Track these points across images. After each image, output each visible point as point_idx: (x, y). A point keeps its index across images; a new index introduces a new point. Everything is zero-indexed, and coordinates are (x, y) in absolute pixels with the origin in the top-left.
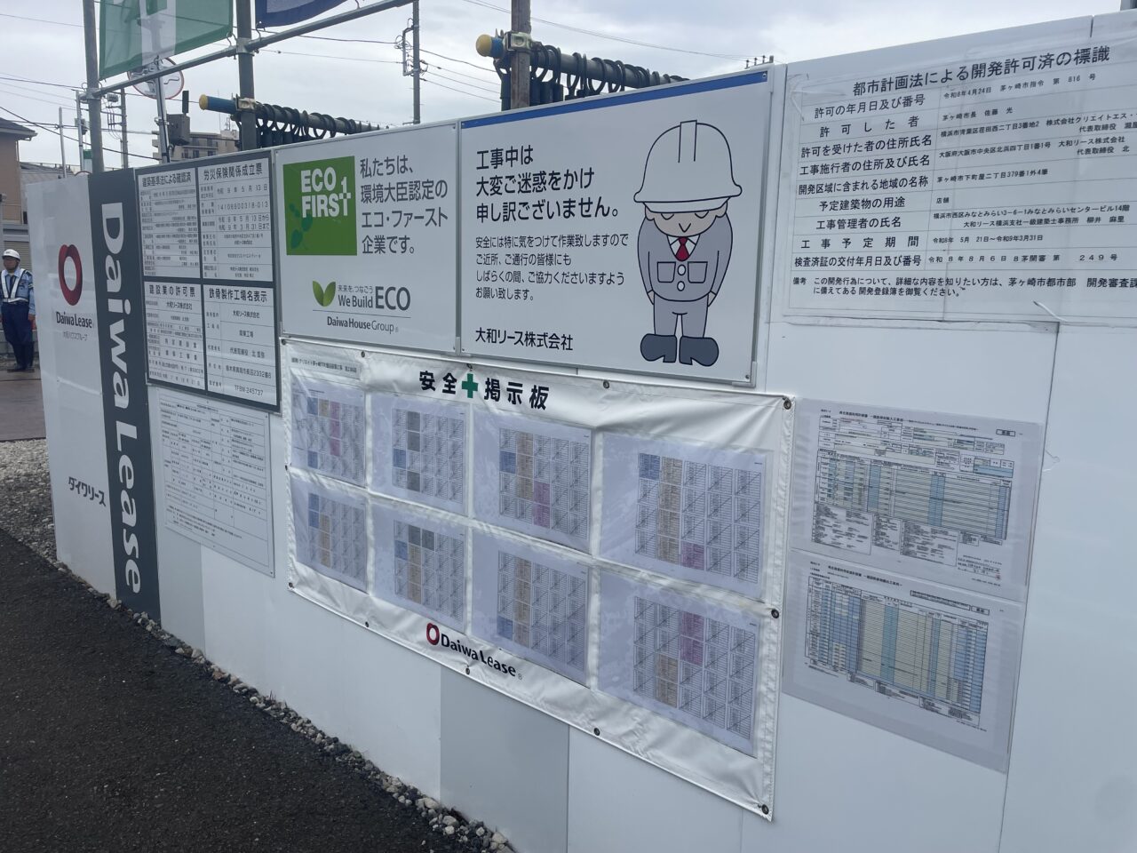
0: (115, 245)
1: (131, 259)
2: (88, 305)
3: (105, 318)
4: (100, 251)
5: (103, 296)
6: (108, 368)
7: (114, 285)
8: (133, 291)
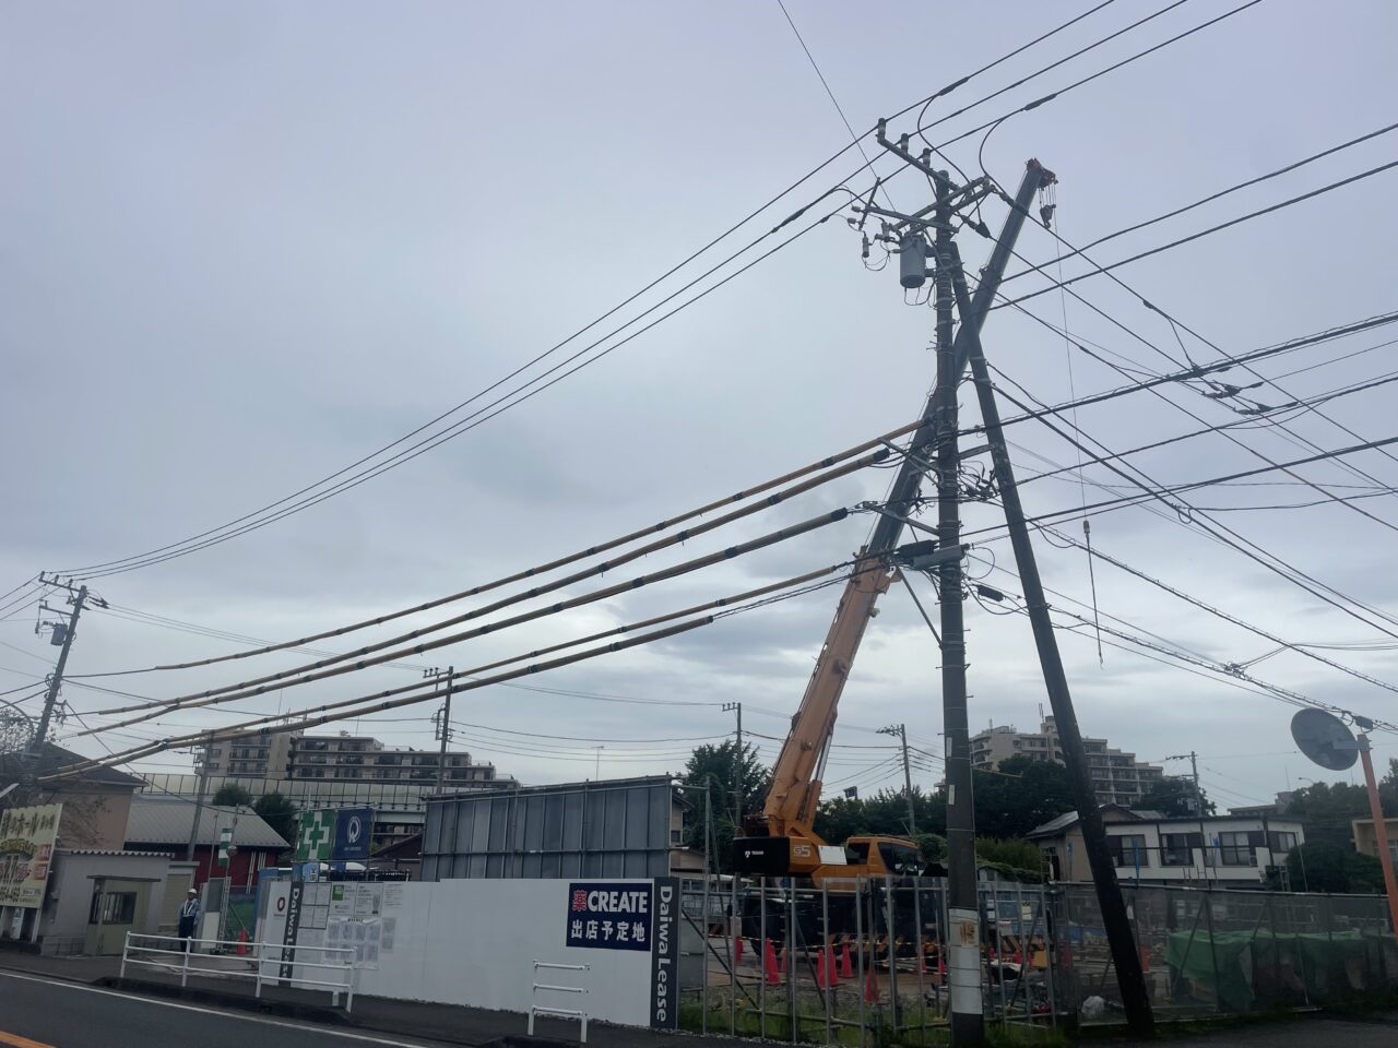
0: (296, 897)
1: (299, 902)
2: (285, 911)
3: (289, 914)
4: (291, 898)
5: (290, 908)
6: (288, 925)
7: (293, 906)
8: (298, 908)
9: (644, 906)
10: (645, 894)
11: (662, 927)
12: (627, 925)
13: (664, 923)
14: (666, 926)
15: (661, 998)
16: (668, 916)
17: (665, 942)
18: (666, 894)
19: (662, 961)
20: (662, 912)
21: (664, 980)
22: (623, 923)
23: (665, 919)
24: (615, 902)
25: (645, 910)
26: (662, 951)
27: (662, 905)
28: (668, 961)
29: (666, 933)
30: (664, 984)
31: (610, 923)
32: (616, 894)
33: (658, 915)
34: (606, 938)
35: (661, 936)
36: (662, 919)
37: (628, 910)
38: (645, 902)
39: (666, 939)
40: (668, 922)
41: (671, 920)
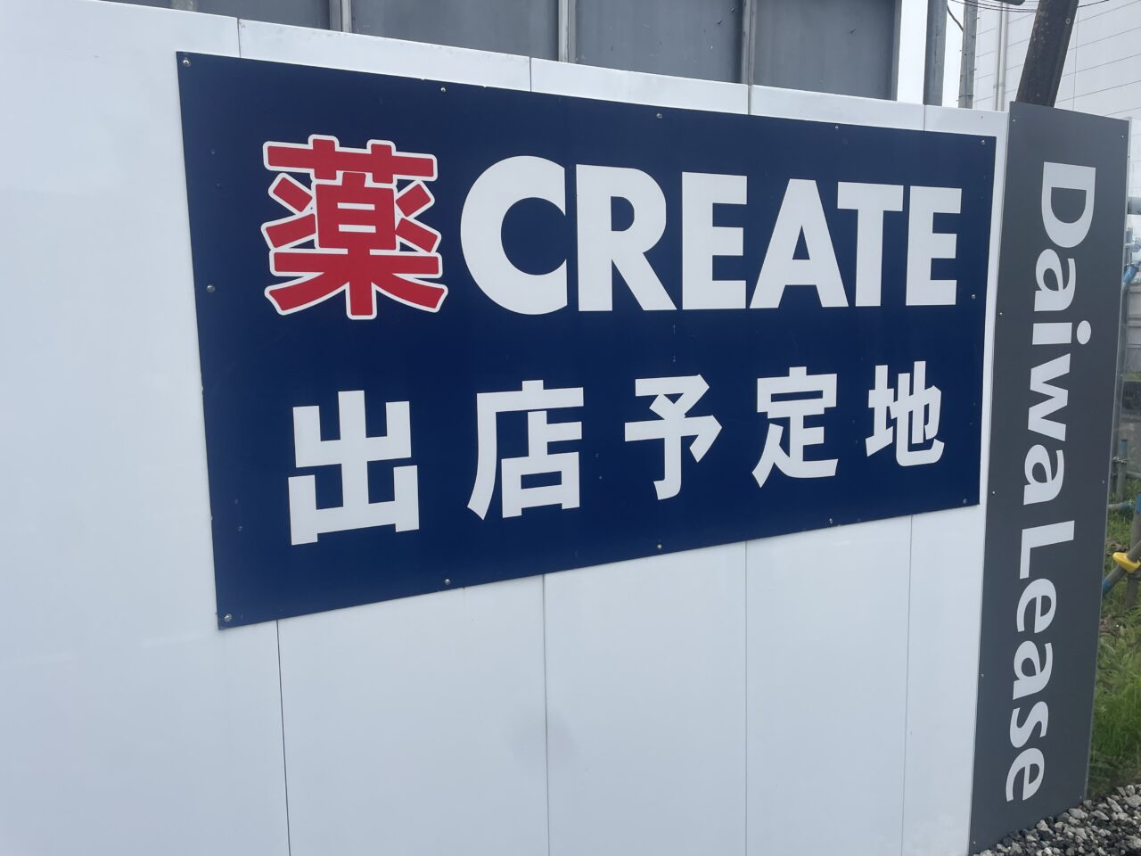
9: (940, 269)
10: (949, 200)
11: (1039, 377)
12: (827, 383)
13: (1051, 352)
14: (1061, 366)
15: (1027, 703)
16: (1068, 316)
17: (1051, 444)
18: (1068, 205)
19: (1034, 538)
20: (1046, 300)
21: (1042, 623)
22: (798, 378)
23: (1056, 334)
24: (732, 242)
25: (945, 293)
26: (1036, 493)
27: (1047, 261)
28: (1062, 532)
29: (1060, 398)
30: (1039, 640)
31: (694, 387)
32: (734, 189)
33: (1019, 314)
34: (668, 487)
35: (1037, 419)
36: (1044, 334)
37: (832, 296)
38: (947, 246)
39: (1058, 431)
40: (1073, 347)
41: (1085, 332)
